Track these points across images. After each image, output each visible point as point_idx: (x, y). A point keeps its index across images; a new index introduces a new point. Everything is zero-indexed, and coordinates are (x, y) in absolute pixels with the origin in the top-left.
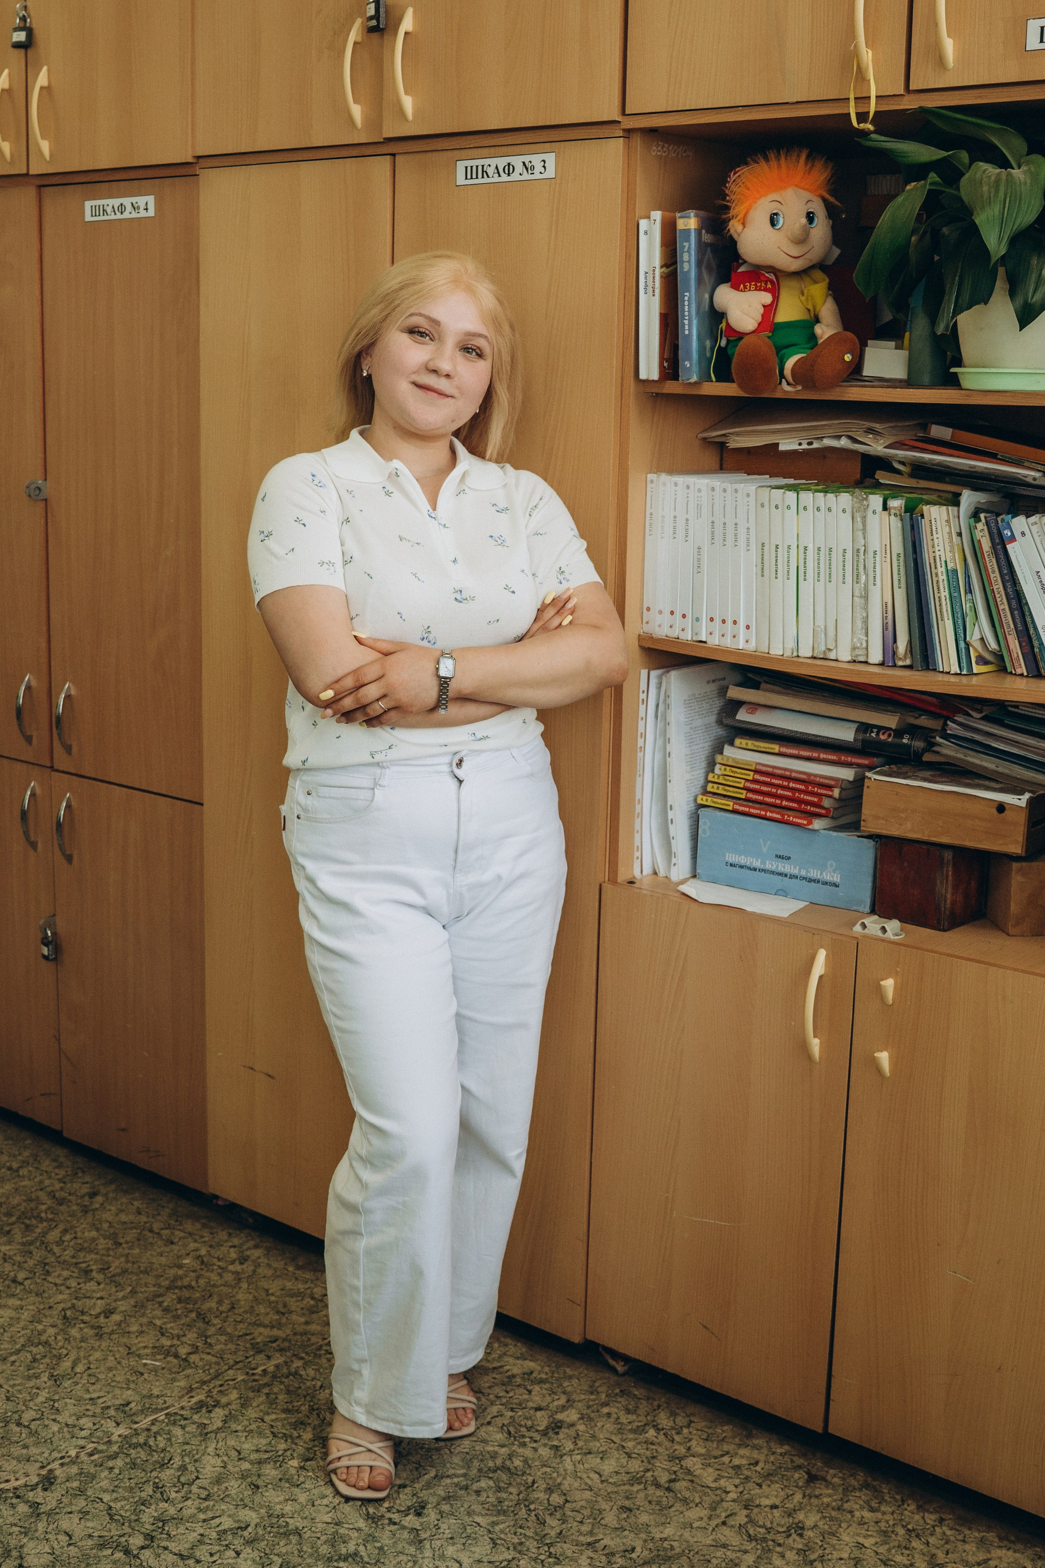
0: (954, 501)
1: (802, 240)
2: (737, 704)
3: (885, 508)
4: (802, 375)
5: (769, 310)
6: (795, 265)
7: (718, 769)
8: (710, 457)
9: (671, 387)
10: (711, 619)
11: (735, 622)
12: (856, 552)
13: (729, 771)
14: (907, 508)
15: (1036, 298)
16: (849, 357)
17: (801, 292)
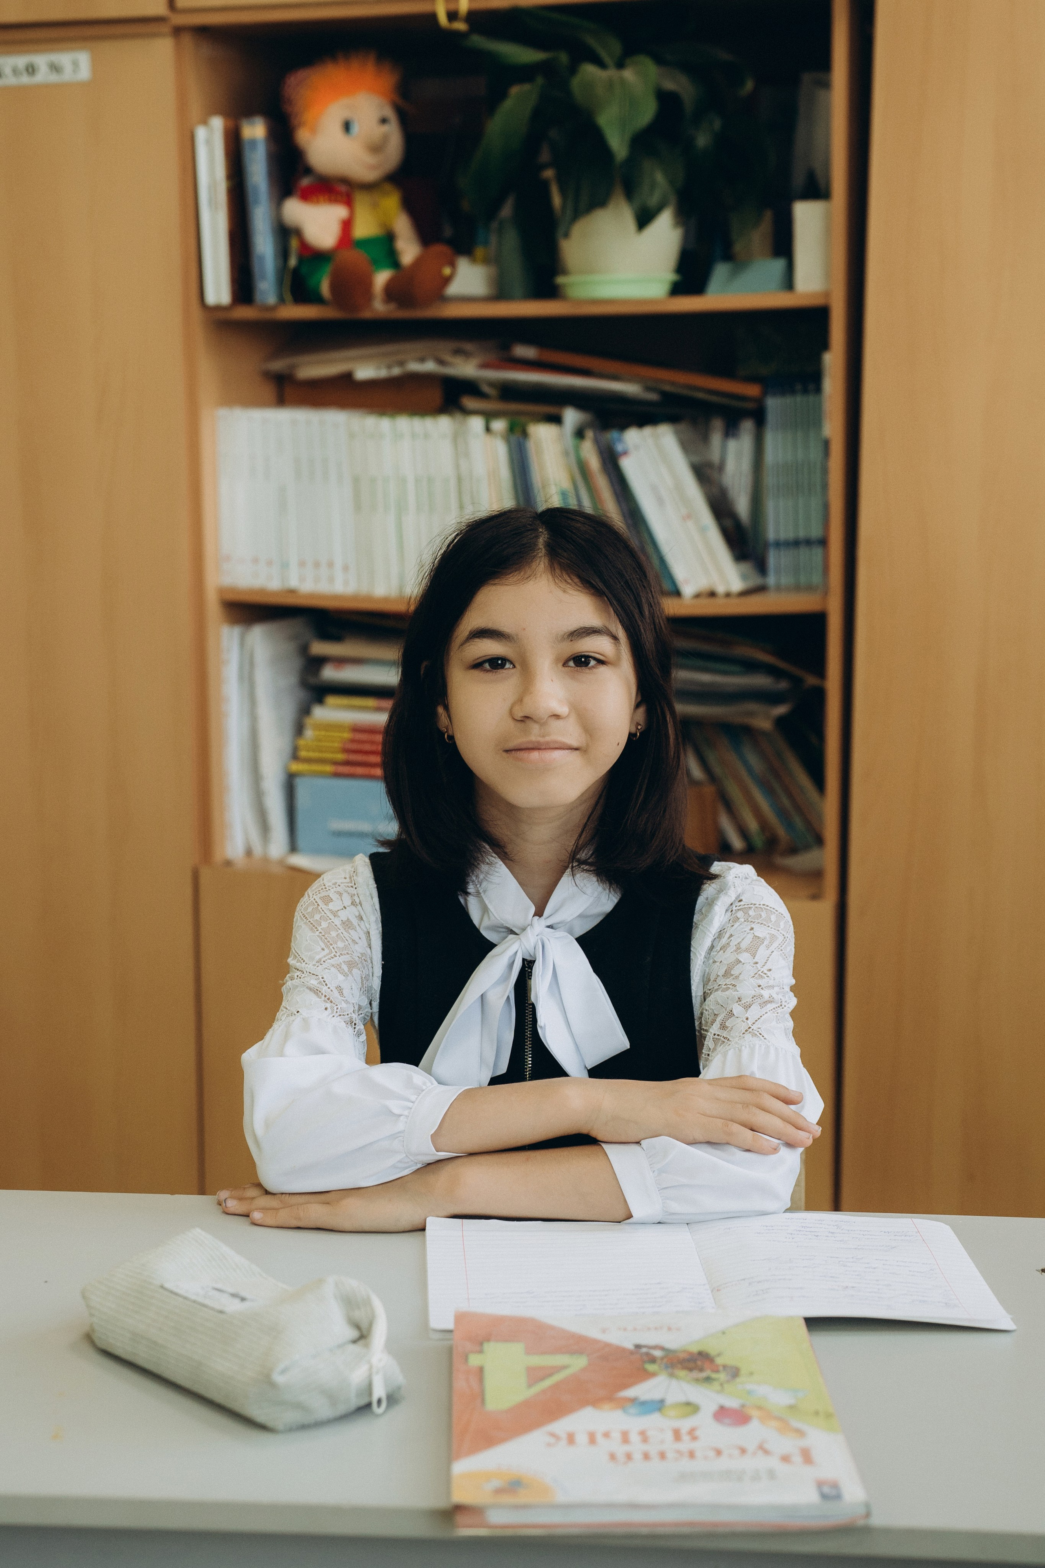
0: (556, 420)
1: (376, 148)
2: (319, 662)
3: (488, 429)
4: (391, 293)
5: (347, 225)
6: (370, 176)
7: (309, 733)
8: (268, 391)
9: (244, 313)
10: (302, 564)
11: (331, 565)
12: (459, 479)
13: (323, 733)
14: (512, 429)
15: (653, 201)
16: (447, 271)
17: (375, 206)
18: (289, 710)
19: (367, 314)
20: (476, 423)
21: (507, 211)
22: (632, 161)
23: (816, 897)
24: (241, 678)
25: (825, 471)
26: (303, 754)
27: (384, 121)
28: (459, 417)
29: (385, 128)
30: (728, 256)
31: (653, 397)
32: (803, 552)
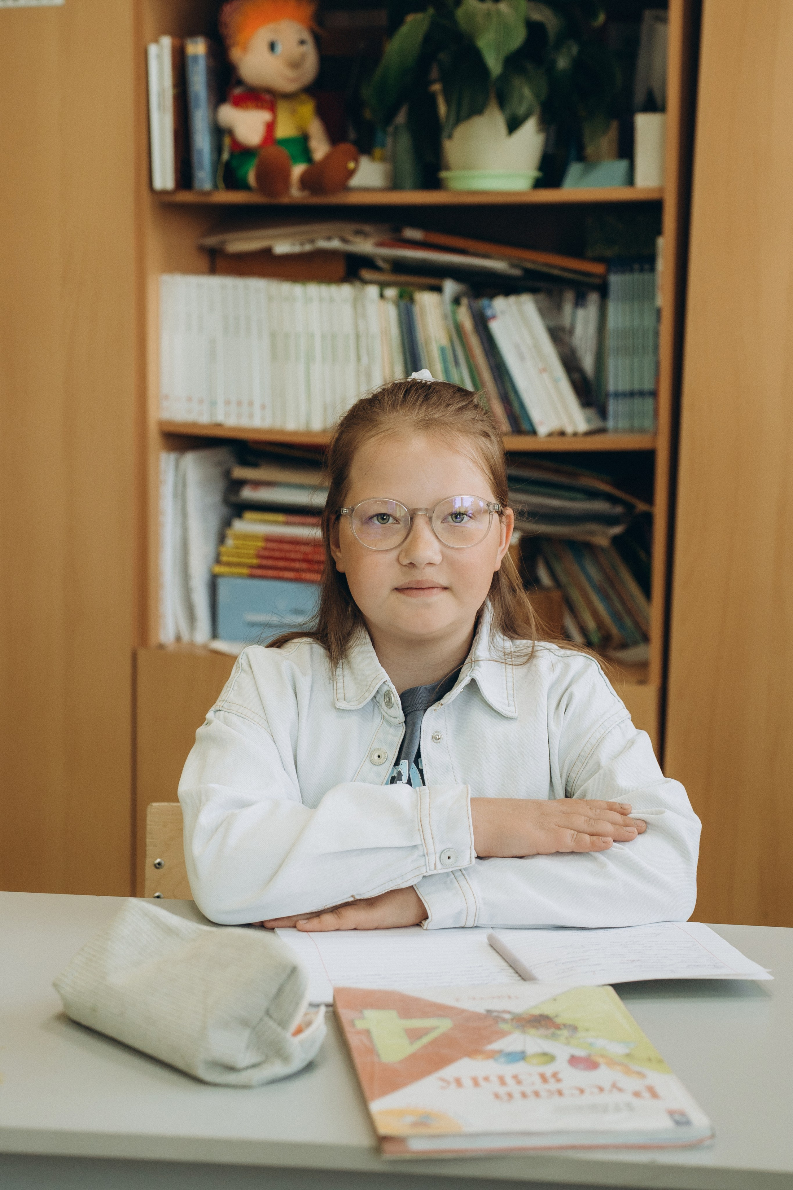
0: (438, 289)
1: (295, 65)
2: (239, 484)
3: (382, 296)
4: (305, 182)
5: (270, 127)
6: (291, 87)
7: (230, 542)
8: (203, 262)
9: (185, 197)
10: (227, 403)
11: (251, 404)
12: (358, 336)
13: (241, 542)
14: (401, 296)
15: (522, 110)
16: (351, 165)
17: (293, 112)
18: (214, 522)
19: (285, 200)
20: (373, 291)
21: (401, 118)
22: (504, 77)
23: (642, 682)
24: (175, 495)
25: (657, 334)
26: (225, 559)
27: (302, 42)
28: (358, 284)
29: (304, 48)
30: (581, 158)
31: (517, 272)
32: (638, 401)
